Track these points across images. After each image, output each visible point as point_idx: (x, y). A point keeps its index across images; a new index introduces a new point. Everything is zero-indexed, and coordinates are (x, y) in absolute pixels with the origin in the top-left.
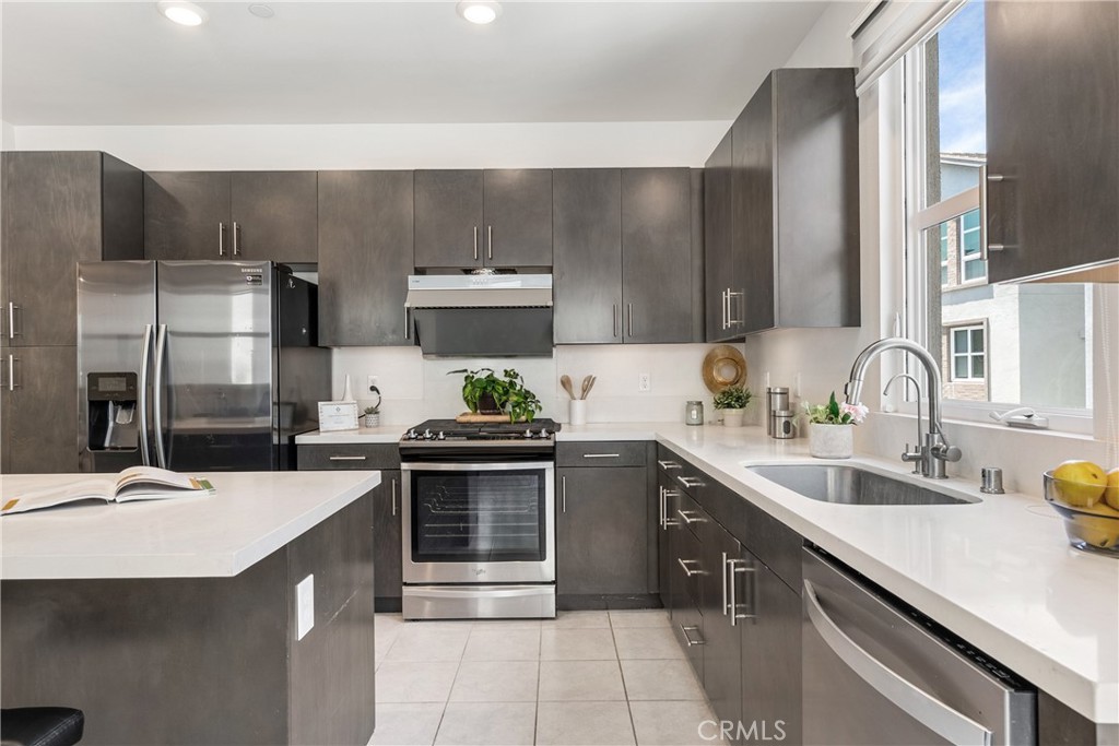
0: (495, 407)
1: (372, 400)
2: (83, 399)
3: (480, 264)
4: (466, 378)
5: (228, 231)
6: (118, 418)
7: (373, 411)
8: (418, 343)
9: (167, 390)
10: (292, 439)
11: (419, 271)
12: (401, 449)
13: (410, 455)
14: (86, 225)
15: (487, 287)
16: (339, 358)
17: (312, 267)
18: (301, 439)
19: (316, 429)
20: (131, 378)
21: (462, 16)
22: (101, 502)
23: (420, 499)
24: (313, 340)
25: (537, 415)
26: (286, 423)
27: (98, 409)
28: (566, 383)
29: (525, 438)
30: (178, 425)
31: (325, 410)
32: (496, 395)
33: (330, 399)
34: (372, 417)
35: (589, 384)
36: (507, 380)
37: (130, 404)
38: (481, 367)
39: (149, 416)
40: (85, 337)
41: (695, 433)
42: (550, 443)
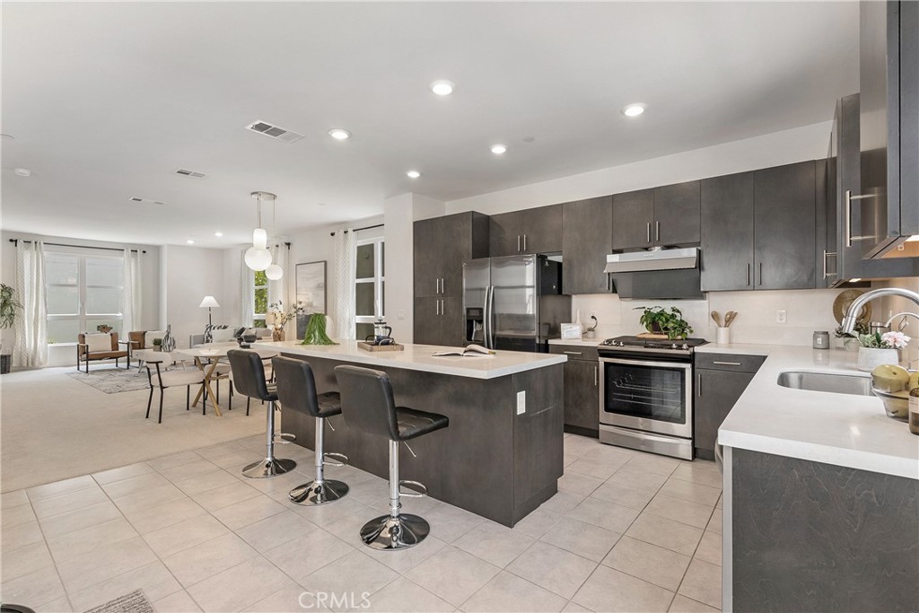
0: (660, 330)
1: (592, 323)
2: (464, 319)
3: (651, 244)
4: (645, 312)
5: (522, 239)
6: (476, 327)
7: (591, 330)
8: (615, 291)
9: (494, 316)
10: (547, 341)
11: (615, 252)
12: (599, 350)
13: (604, 353)
14: (467, 244)
15: (657, 258)
16: (575, 299)
17: (560, 253)
18: (551, 342)
19: (560, 337)
20: (481, 310)
21: (624, 114)
22: (459, 355)
23: (610, 379)
24: (560, 291)
25: (690, 336)
26: (545, 333)
27: (470, 323)
28: (715, 316)
29: (672, 348)
30: (498, 333)
31: (564, 327)
32: (661, 322)
33: (570, 322)
34: (591, 333)
35: (731, 317)
36: (671, 313)
37: (481, 322)
38: (655, 306)
39: (486, 328)
40: (467, 290)
41: (820, 355)
42: (688, 352)
